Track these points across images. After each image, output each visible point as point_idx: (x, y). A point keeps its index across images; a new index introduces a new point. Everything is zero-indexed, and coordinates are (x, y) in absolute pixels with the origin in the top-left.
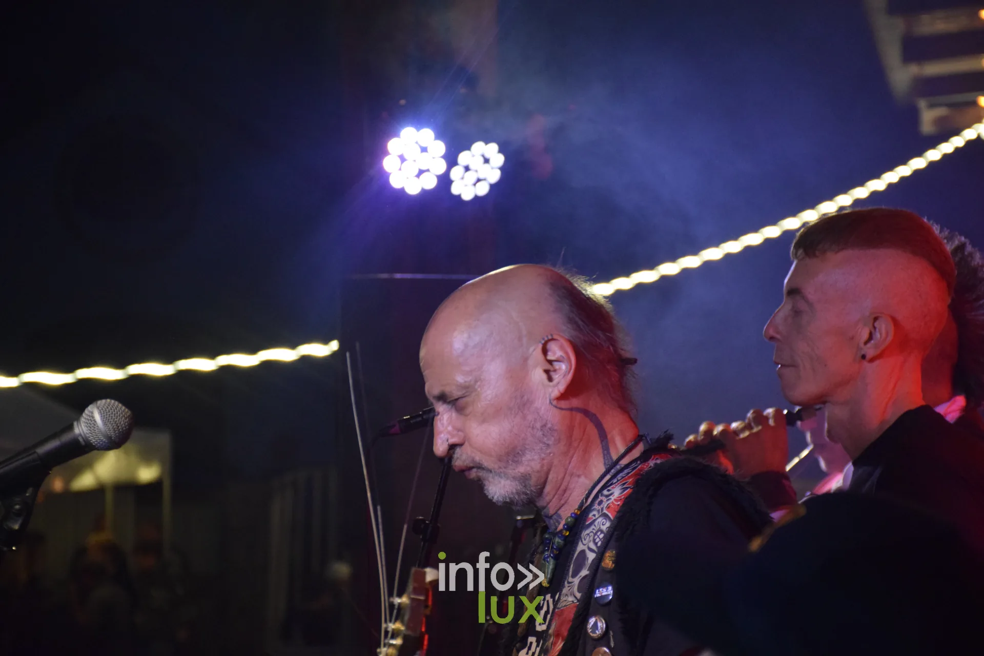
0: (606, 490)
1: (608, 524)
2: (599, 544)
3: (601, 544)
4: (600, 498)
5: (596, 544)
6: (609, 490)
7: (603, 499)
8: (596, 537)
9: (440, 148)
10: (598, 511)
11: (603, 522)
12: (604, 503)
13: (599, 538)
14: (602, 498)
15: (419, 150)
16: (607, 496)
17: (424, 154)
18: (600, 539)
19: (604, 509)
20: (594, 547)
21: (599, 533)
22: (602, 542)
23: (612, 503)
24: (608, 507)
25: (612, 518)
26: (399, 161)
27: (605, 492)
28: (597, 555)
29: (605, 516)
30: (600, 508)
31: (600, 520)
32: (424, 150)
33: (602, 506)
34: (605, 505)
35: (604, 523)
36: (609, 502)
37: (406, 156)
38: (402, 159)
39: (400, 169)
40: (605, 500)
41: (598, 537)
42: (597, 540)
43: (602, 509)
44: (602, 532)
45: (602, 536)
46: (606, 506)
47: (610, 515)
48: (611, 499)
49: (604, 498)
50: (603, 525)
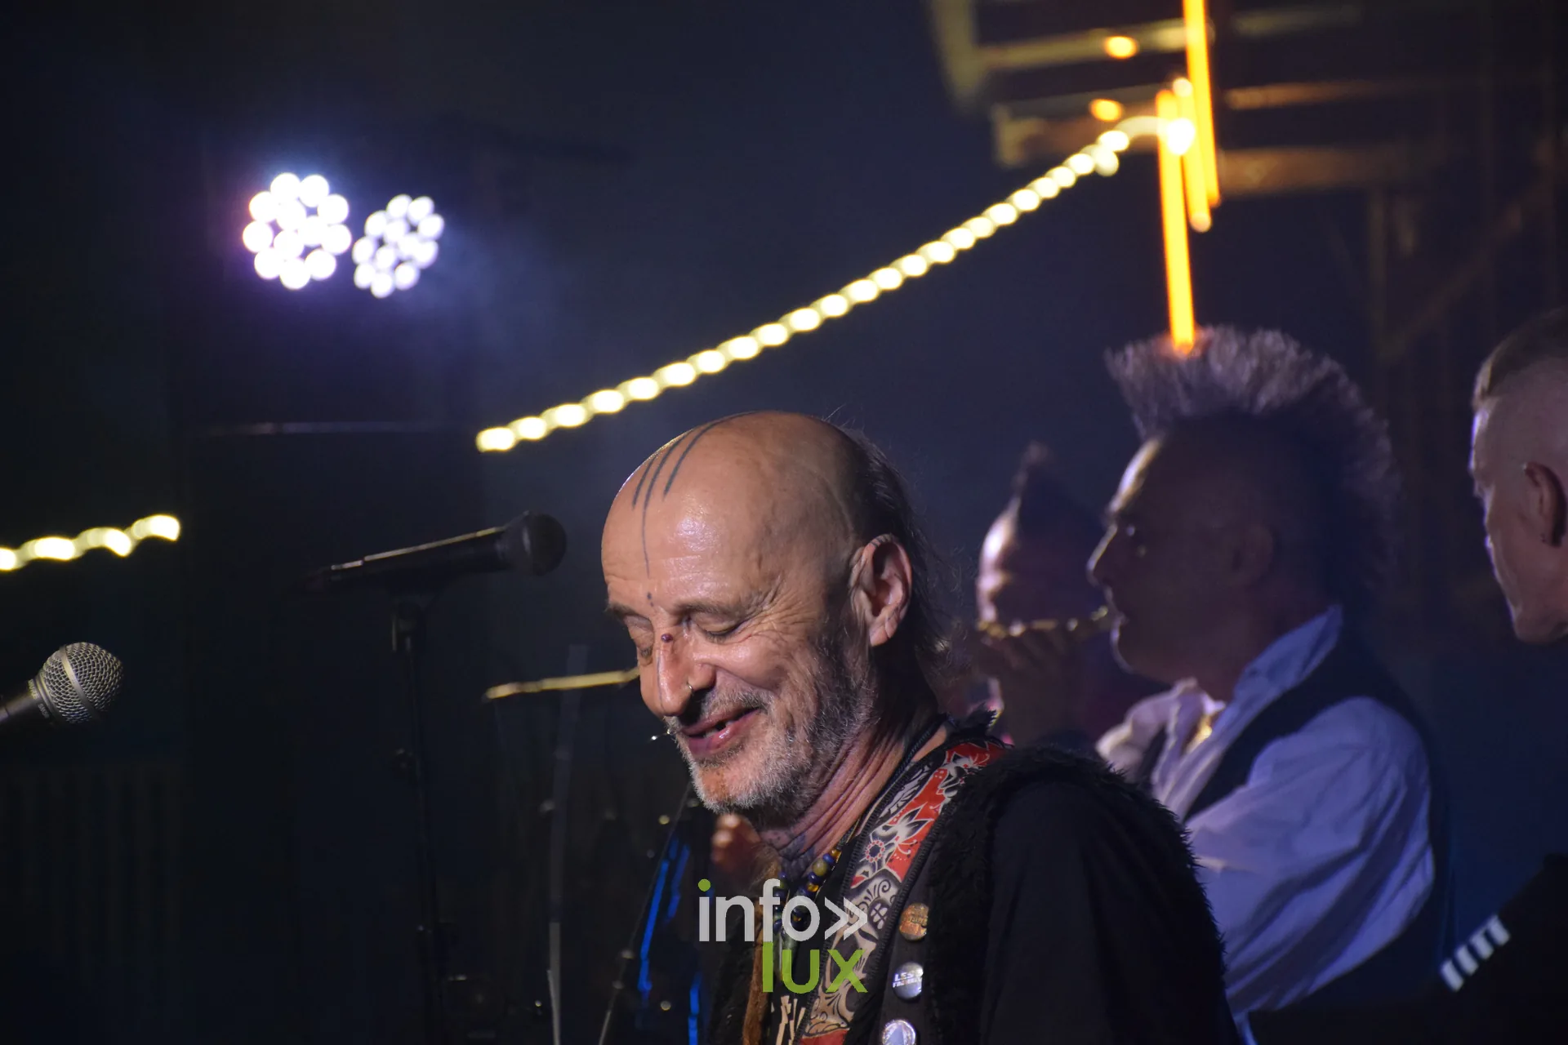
0: (881, 827)
1: (893, 891)
2: (881, 925)
3: (885, 926)
4: (873, 842)
5: (874, 925)
6: (886, 828)
7: (879, 844)
8: (874, 912)
9: (340, 207)
10: (873, 866)
11: (885, 886)
12: (881, 852)
13: (880, 915)
14: (875, 841)
15: (304, 212)
16: (887, 839)
17: (313, 218)
18: (882, 918)
19: (884, 862)
20: (873, 933)
21: (878, 907)
22: (886, 923)
23: (897, 851)
24: (890, 860)
25: (899, 878)
26: (269, 232)
27: (880, 831)
28: (877, 947)
29: (885, 874)
30: (874, 860)
31: (877, 881)
32: (312, 212)
33: (878, 857)
34: (883, 854)
35: (885, 889)
36: (890, 850)
37: (281, 224)
38: (276, 229)
39: (272, 245)
40: (883, 846)
41: (877, 912)
42: (877, 918)
43: (880, 862)
44: (884, 905)
45: (884, 911)
46: (885, 857)
47: (894, 873)
48: (892, 844)
49: (880, 842)
50: (884, 891)
